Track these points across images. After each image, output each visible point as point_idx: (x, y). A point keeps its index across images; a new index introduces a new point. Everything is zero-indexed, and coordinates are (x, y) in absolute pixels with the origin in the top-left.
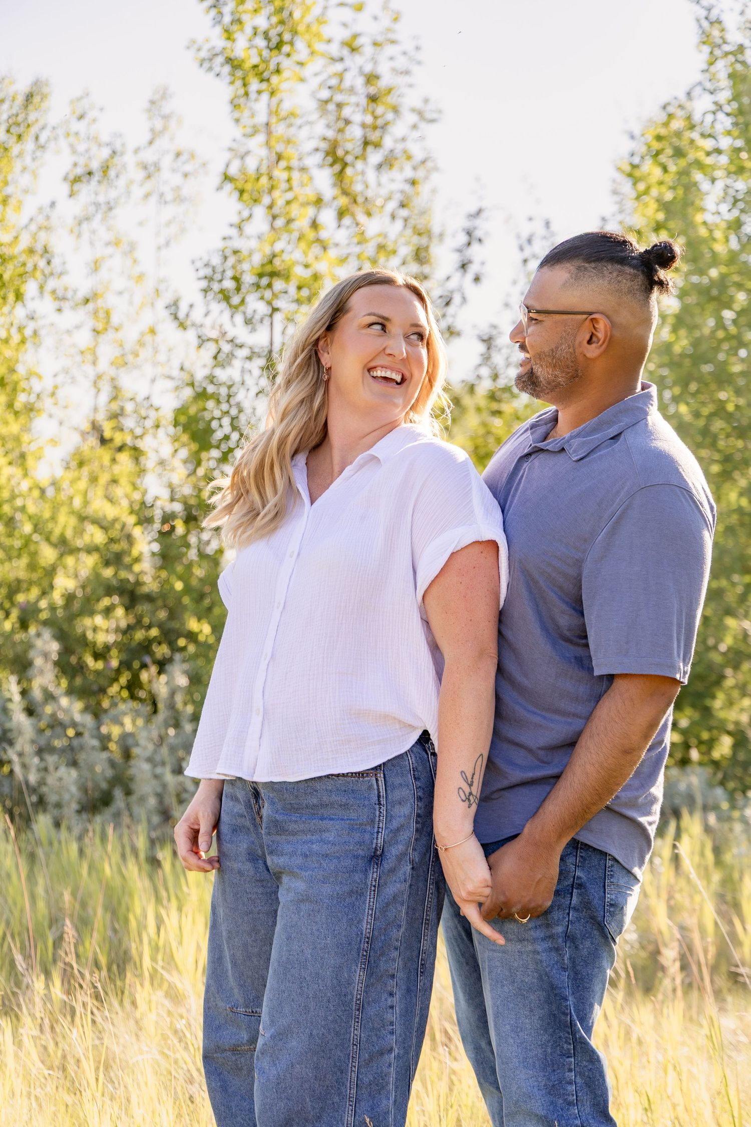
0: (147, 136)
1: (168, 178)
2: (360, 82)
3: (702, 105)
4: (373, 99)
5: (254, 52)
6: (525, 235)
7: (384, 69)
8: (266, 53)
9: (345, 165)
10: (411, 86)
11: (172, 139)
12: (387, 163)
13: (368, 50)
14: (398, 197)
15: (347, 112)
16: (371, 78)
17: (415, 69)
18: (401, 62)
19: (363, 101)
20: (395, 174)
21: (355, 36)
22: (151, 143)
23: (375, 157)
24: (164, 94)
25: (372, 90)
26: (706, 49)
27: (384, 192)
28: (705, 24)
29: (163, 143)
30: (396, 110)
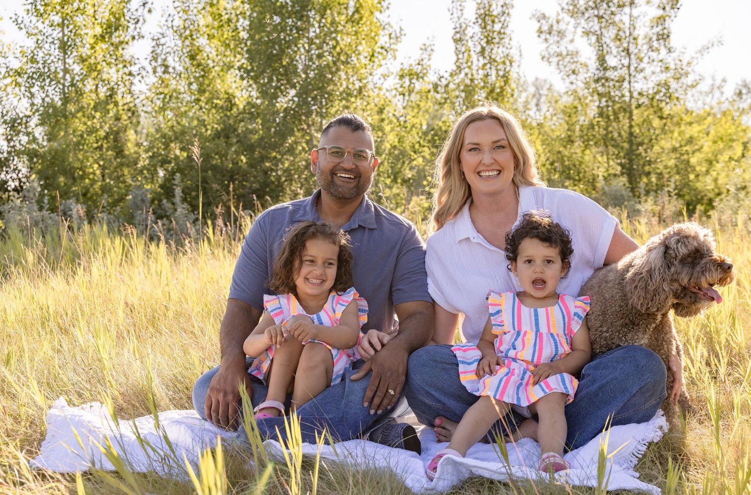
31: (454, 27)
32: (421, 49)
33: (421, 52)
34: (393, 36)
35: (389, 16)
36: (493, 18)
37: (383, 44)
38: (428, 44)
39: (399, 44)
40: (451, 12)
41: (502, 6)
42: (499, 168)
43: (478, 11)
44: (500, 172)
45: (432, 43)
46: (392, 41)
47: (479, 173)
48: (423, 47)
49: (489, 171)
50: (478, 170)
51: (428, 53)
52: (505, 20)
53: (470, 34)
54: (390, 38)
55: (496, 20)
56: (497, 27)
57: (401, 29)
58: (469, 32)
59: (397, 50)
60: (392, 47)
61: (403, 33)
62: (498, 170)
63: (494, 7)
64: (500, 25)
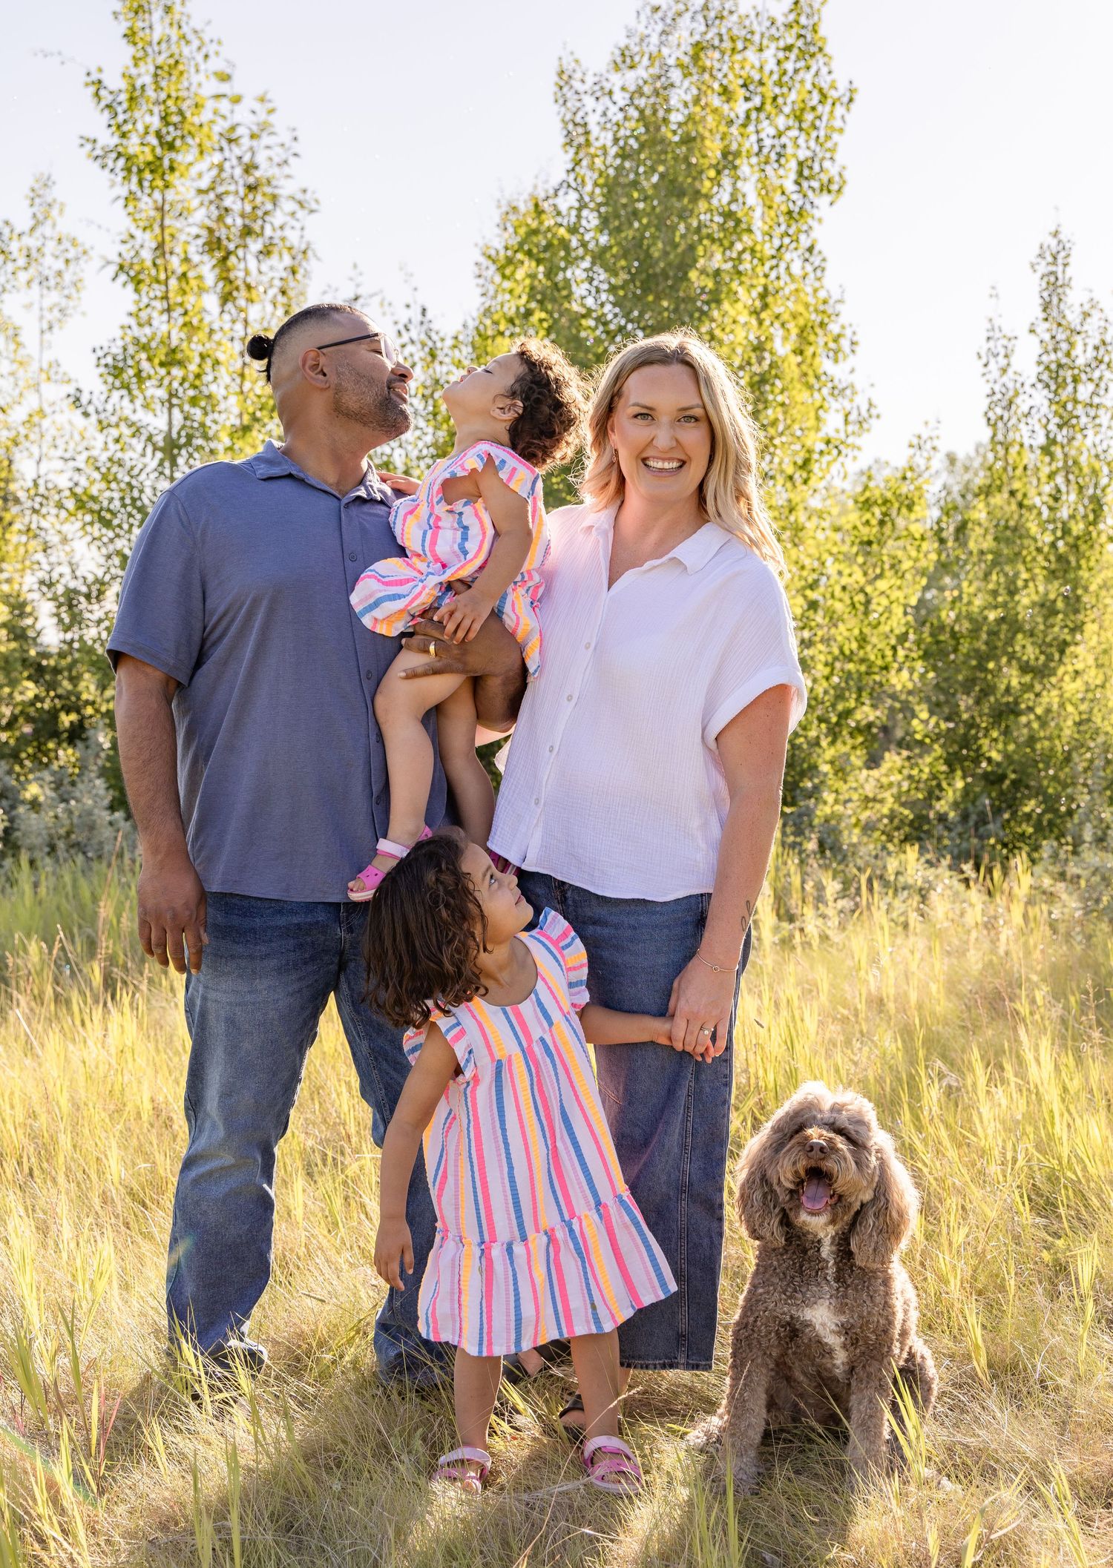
0: (31, 223)
1: (51, 264)
2: (238, 172)
3: (567, 201)
4: (252, 188)
5: (147, 150)
6: (404, 320)
7: (261, 159)
8: (158, 151)
9: (229, 253)
10: (288, 176)
11: (54, 225)
12: (266, 252)
13: (246, 142)
14: (277, 283)
15: (228, 202)
16: (250, 168)
17: (292, 160)
18: (278, 154)
19: (242, 191)
20: (274, 260)
21: (233, 128)
22: (33, 229)
23: (255, 245)
24: (47, 183)
25: (251, 180)
26: (572, 151)
27: (265, 279)
28: (571, 127)
29: (46, 229)
30: (274, 199)
31: (989, 392)
32: (911, 446)
33: (912, 451)
34: (853, 417)
35: (852, 371)
36: (1076, 372)
37: (832, 434)
38: (924, 436)
39: (865, 435)
40: (984, 360)
41: (1096, 348)
42: (683, 457)
43: (1045, 358)
44: (683, 463)
45: (934, 434)
46: (850, 428)
47: (644, 460)
48: (915, 441)
49: (664, 460)
50: (644, 455)
51: (925, 454)
52: (1101, 378)
53: (1025, 409)
54: (846, 422)
55: (1084, 377)
56: (1084, 391)
57: (871, 405)
58: (1023, 404)
59: (859, 449)
60: (850, 440)
61: (874, 412)
62: (679, 460)
63: (1078, 350)
64: (1091, 387)
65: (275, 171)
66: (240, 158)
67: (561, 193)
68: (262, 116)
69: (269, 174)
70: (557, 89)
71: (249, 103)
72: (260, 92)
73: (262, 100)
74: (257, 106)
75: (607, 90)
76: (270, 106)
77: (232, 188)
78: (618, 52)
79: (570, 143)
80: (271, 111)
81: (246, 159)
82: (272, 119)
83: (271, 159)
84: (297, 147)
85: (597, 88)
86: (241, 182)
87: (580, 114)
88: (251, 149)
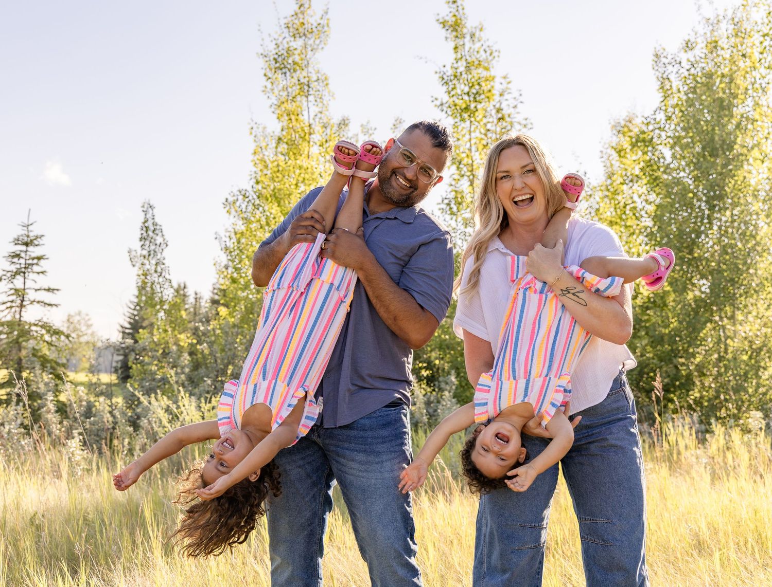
2: (494, 112)
3: (660, 116)
4: (500, 119)
7: (503, 106)
10: (518, 113)
13: (497, 98)
16: (499, 110)
17: (520, 105)
18: (512, 103)
19: (495, 121)
25: (500, 116)
26: (663, 92)
28: (662, 80)
30: (512, 124)
42: (532, 192)
44: (532, 196)
62: (530, 194)
65: (511, 111)
66: (494, 106)
67: (657, 113)
68: (505, 85)
69: (509, 112)
70: (654, 63)
71: (498, 80)
72: (504, 74)
73: (505, 78)
74: (503, 81)
75: (678, 62)
76: (508, 80)
77: (491, 120)
78: (684, 43)
79: (662, 88)
80: (509, 83)
81: (498, 106)
82: (509, 86)
83: (509, 105)
84: (521, 99)
85: (673, 61)
86: (495, 117)
87: (666, 74)
88: (500, 101)
